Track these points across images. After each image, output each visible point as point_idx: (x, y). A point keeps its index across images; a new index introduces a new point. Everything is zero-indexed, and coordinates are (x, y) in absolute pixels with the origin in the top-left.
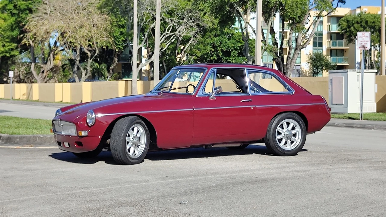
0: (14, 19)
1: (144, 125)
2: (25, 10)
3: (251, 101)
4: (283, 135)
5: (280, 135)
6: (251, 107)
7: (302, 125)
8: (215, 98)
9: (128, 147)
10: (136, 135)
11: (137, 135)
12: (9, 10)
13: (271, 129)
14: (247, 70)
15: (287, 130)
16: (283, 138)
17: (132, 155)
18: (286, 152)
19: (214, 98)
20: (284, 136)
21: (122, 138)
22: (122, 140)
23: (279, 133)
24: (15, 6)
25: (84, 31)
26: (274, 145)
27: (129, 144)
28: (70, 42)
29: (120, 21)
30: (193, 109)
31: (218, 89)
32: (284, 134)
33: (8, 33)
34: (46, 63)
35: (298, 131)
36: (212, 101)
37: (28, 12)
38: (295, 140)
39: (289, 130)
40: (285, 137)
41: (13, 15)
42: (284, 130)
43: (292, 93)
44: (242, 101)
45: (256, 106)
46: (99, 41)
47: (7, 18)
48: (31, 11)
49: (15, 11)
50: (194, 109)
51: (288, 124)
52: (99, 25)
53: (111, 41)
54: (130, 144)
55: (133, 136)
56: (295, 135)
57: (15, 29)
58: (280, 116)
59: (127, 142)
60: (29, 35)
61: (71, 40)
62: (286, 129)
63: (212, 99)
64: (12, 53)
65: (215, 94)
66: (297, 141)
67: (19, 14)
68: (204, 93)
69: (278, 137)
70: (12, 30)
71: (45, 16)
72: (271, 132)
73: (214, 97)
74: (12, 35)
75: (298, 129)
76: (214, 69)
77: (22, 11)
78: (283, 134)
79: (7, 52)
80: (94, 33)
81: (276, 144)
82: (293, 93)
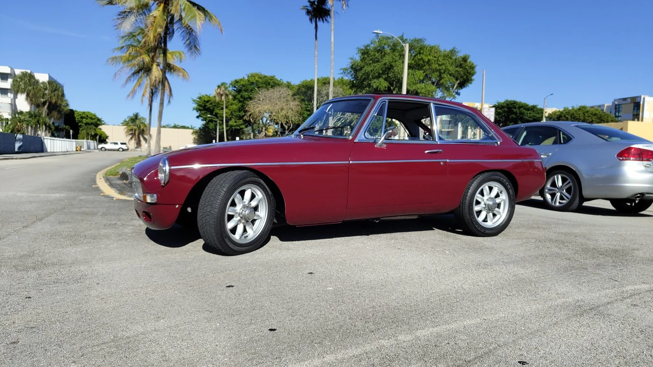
0: (241, 104)
1: (263, 186)
2: (248, 98)
3: (441, 153)
4: (482, 205)
5: (479, 205)
6: (440, 162)
7: (510, 191)
8: (385, 146)
9: (230, 225)
10: (248, 203)
11: (251, 203)
12: (238, 99)
13: (466, 196)
14: (434, 105)
15: (490, 198)
16: (483, 210)
17: (240, 238)
18: (487, 232)
19: (383, 145)
20: (484, 206)
21: (216, 210)
22: (216, 213)
23: (478, 203)
24: (241, 96)
25: (284, 112)
26: (470, 221)
27: (234, 218)
28: (274, 119)
29: (308, 107)
30: (348, 162)
31: (391, 131)
32: (485, 205)
33: (237, 113)
34: (260, 133)
35: (503, 200)
36: (380, 150)
37: (249, 99)
38: (499, 213)
39: (492, 198)
40: (487, 208)
41: (240, 101)
42: (486, 198)
43: (497, 143)
44: (426, 152)
45: (448, 160)
46: (293, 119)
47: (237, 103)
48: (251, 99)
49: (241, 99)
50: (351, 162)
51: (491, 189)
52: (293, 109)
53: (301, 119)
54: (236, 219)
55: (241, 205)
56: (499, 206)
57: (241, 111)
58: (481, 176)
59: (229, 215)
60: (248, 114)
61: (275, 117)
62: (488, 197)
63: (380, 146)
64: (241, 127)
65: (385, 139)
66: (502, 214)
67: (243, 101)
68: (367, 137)
69: (476, 208)
70: (240, 111)
71: (259, 101)
72: (467, 201)
73: (383, 143)
74: (239, 115)
75: (504, 197)
76: (385, 100)
77: (245, 99)
78: (483, 203)
79: (237, 126)
80: (290, 114)
81: (473, 220)
82: (499, 143)
